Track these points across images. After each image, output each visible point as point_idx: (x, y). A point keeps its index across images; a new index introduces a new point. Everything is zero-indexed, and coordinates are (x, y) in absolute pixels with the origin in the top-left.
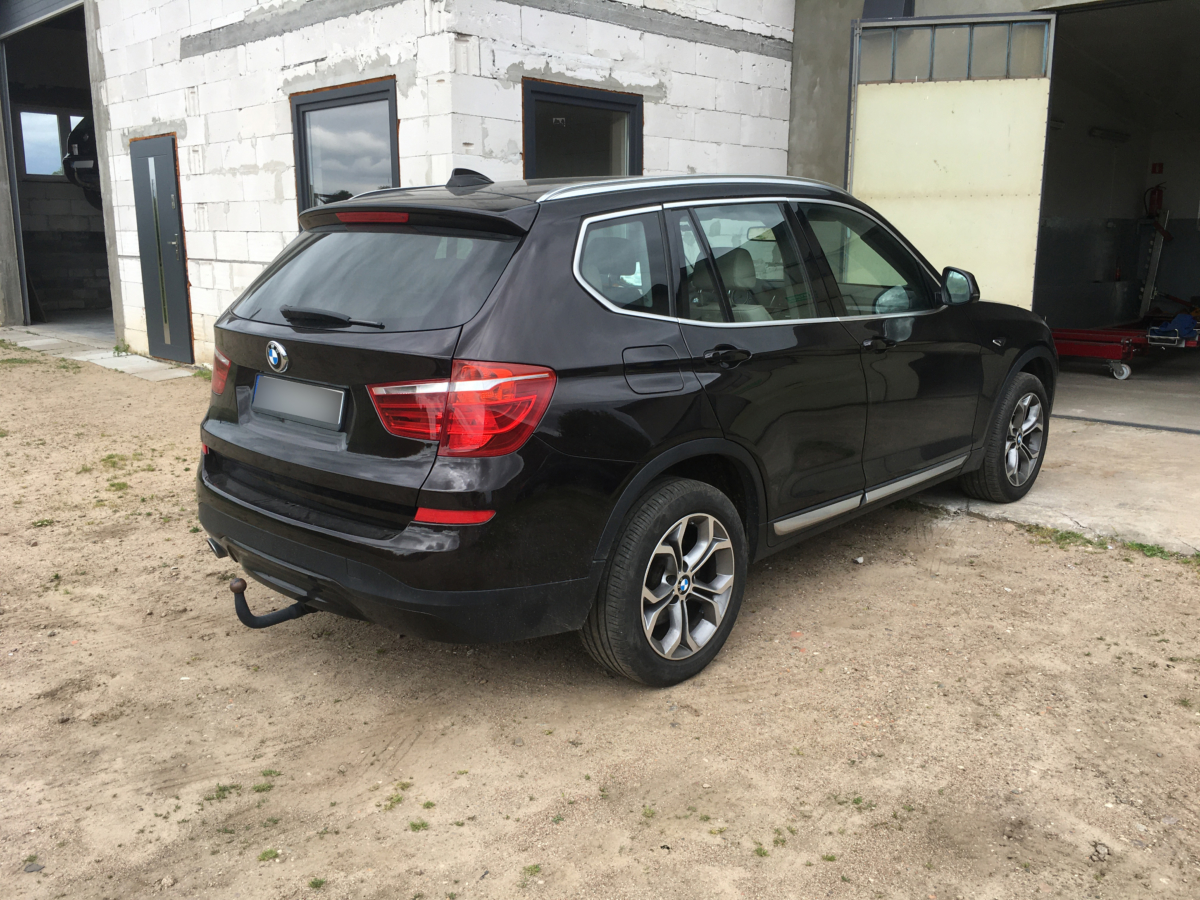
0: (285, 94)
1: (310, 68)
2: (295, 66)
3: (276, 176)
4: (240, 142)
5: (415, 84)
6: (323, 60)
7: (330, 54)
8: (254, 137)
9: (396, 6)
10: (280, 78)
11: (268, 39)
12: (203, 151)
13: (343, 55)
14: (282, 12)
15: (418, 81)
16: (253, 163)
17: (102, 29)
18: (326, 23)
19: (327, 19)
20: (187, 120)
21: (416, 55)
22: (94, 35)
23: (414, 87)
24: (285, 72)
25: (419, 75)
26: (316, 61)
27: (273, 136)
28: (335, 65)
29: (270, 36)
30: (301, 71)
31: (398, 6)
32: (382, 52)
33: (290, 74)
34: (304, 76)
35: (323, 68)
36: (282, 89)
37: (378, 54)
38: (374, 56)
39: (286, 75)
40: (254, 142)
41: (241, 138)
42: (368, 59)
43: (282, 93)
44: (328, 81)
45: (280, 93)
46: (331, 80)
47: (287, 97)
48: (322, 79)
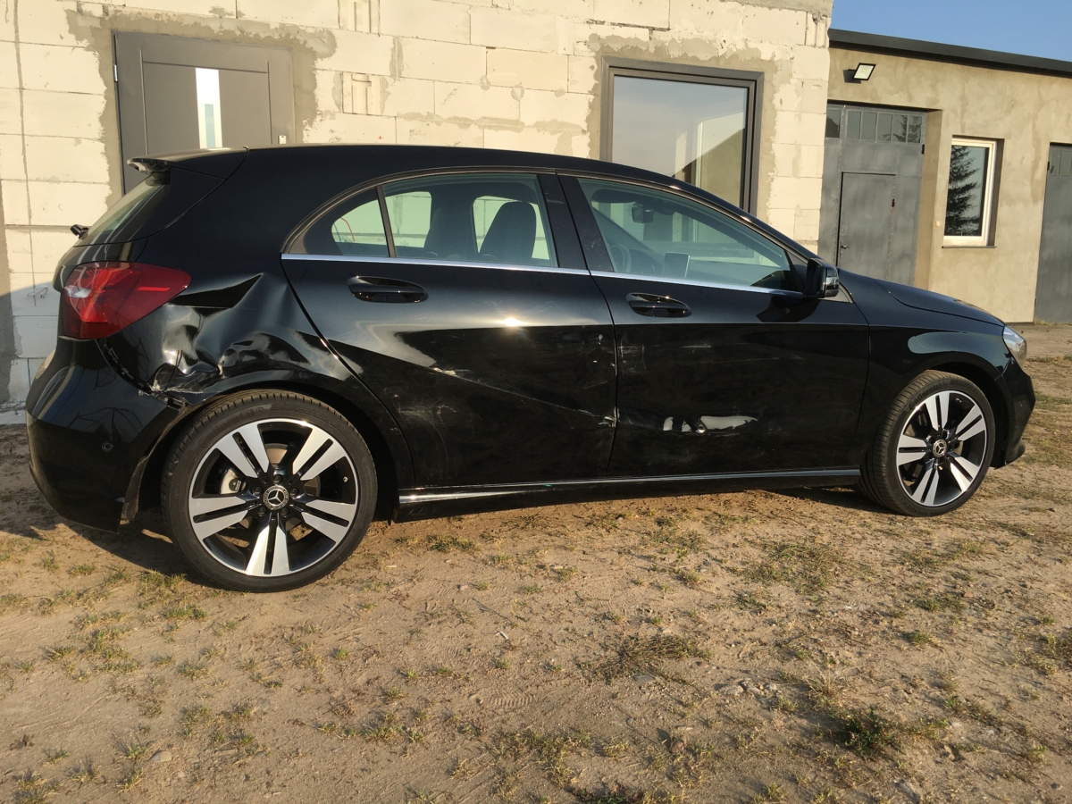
0: (592, 50)
1: (643, 35)
2: (613, 24)
3: (559, 140)
4: (486, 86)
5: (790, 83)
6: (662, 30)
7: (676, 28)
8: (517, 86)
9: (773, 10)
10: (586, 32)
12: (384, 84)
13: (695, 33)
15: (793, 81)
20: (337, 33)
21: (792, 58)
24: (592, 26)
25: (793, 75)
26: (651, 29)
27: (559, 93)
28: (683, 40)
30: (624, 33)
31: (776, 11)
32: (752, 45)
33: (603, 32)
34: (629, 38)
35: (662, 39)
36: (585, 43)
37: (746, 45)
38: (741, 46)
39: (596, 29)
40: (517, 92)
41: (488, 83)
42: (731, 46)
43: (585, 48)
44: (671, 53)
45: (582, 47)
46: (675, 55)
47: (593, 54)
48: (660, 49)
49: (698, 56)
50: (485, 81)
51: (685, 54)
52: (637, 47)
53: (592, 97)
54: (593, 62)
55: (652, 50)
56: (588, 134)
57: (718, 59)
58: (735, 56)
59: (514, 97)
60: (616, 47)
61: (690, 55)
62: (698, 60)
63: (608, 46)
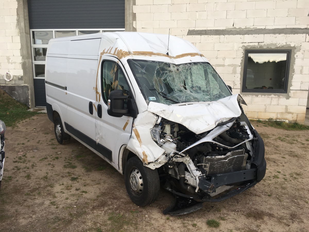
0: (243, 49)
1: (256, 44)
2: (248, 43)
3: (233, 68)
4: (217, 58)
5: (300, 51)
7: (265, 42)
8: (225, 58)
9: (295, 35)
10: (241, 45)
11: (236, 35)
13: (271, 42)
14: (245, 30)
15: (301, 51)
16: (223, 64)
17: (137, 21)
18: (265, 35)
19: (266, 34)
21: (301, 45)
22: (131, 22)
23: (299, 52)
24: (243, 44)
25: (301, 49)
26: (259, 42)
27: (234, 58)
28: (267, 44)
29: (237, 34)
30: (251, 44)
31: (296, 35)
32: (288, 43)
33: (246, 45)
34: (253, 45)
35: (262, 44)
36: (241, 47)
37: (286, 44)
38: (285, 44)
39: (244, 44)
40: (224, 59)
41: (218, 58)
42: (282, 44)
43: (241, 48)
44: (264, 47)
45: (240, 48)
46: (265, 47)
47: (243, 50)
48: (261, 47)
49: (272, 47)
50: (217, 57)
51: (268, 47)
52: (255, 47)
53: (242, 58)
54: (243, 51)
55: (259, 47)
56: (241, 66)
57: (277, 47)
58: (283, 46)
59: (223, 60)
60: (249, 48)
61: (269, 47)
62: (272, 48)
63: (247, 48)
